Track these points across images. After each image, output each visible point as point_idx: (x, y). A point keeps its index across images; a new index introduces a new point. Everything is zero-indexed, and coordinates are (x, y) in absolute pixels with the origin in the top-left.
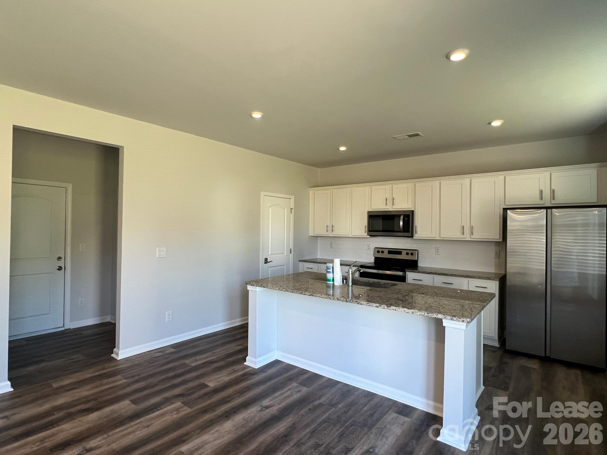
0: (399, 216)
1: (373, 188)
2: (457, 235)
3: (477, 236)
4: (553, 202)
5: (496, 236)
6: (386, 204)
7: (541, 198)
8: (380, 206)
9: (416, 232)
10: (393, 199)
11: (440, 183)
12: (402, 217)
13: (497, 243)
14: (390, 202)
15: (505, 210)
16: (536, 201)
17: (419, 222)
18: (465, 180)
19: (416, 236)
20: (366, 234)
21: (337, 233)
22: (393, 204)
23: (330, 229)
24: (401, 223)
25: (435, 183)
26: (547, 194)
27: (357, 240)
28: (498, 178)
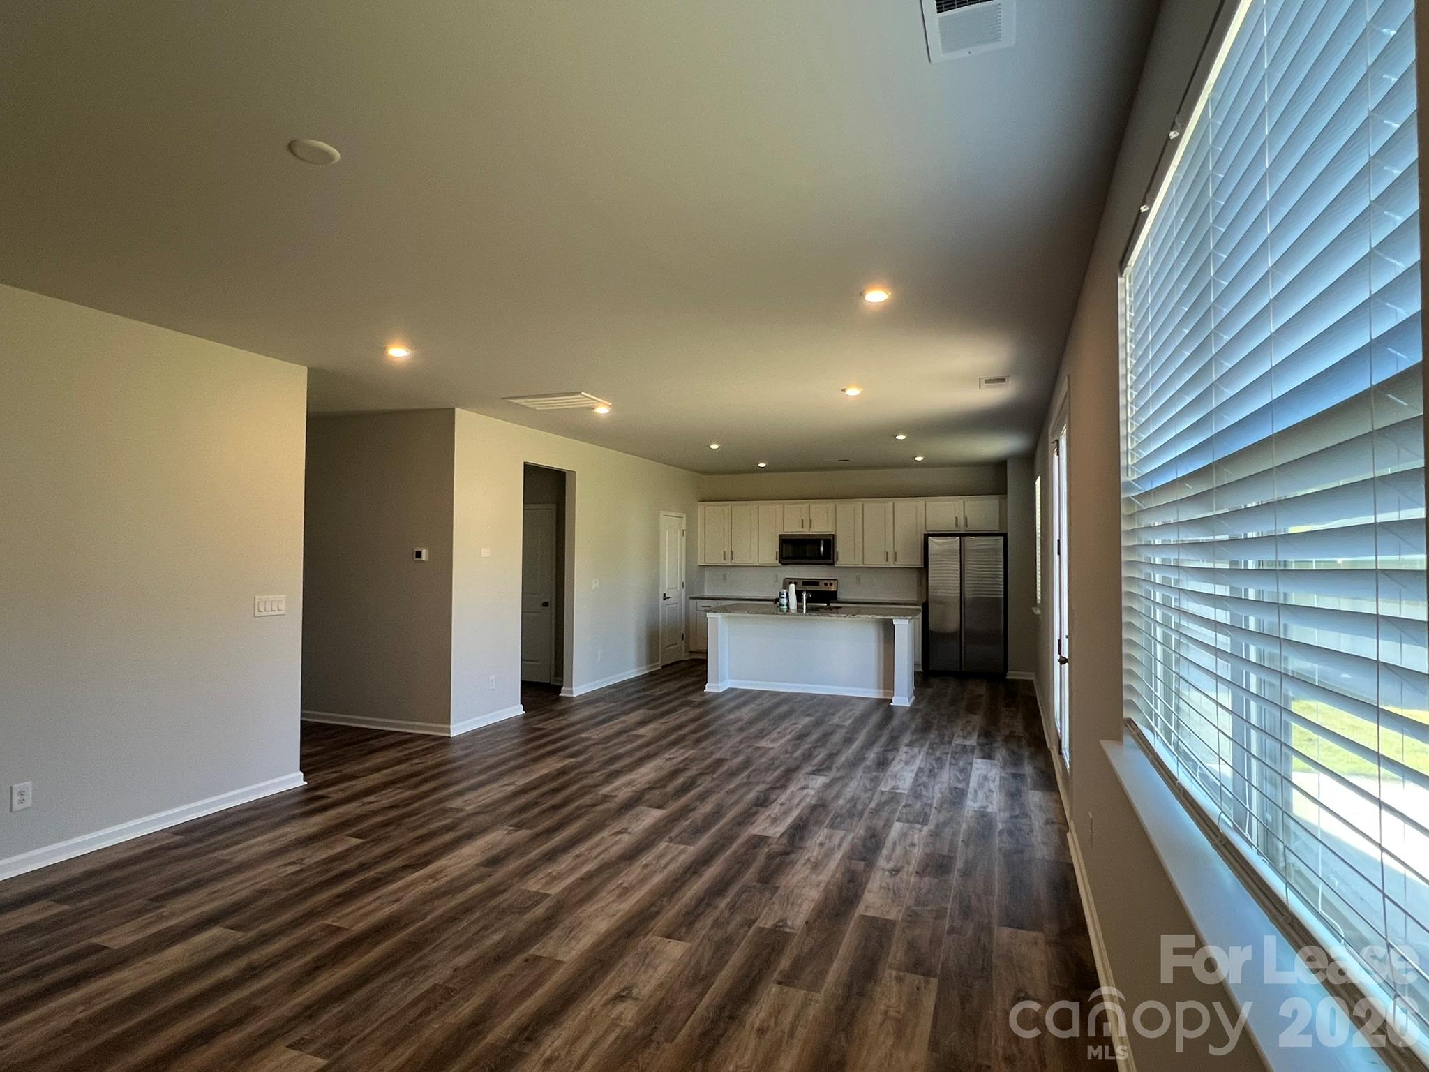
0: (819, 540)
1: (787, 507)
2: (879, 561)
3: (901, 562)
4: (967, 529)
5: (918, 562)
6: (802, 527)
7: (957, 525)
8: (794, 528)
9: (837, 559)
10: (811, 520)
11: (863, 505)
12: (822, 542)
13: (918, 569)
14: (806, 524)
15: (926, 536)
16: (951, 528)
17: (840, 547)
18: (889, 503)
19: (837, 564)
20: (778, 562)
21: (737, 561)
22: (810, 527)
23: (728, 556)
24: (822, 549)
25: (857, 504)
26: (961, 522)
27: (769, 569)
28: (919, 503)
